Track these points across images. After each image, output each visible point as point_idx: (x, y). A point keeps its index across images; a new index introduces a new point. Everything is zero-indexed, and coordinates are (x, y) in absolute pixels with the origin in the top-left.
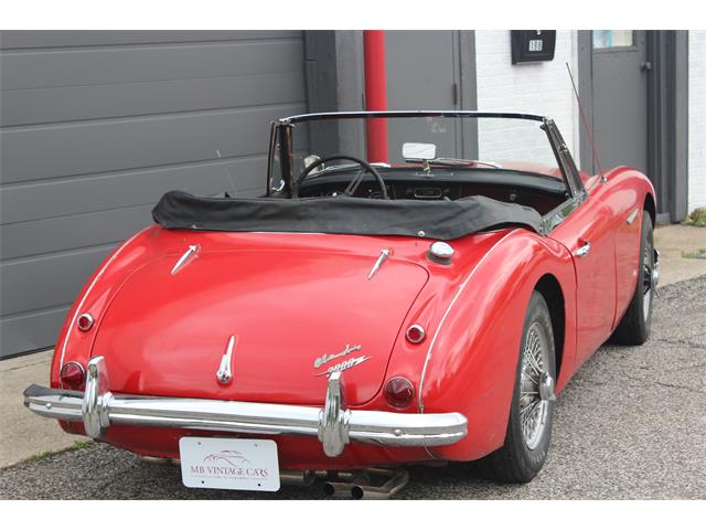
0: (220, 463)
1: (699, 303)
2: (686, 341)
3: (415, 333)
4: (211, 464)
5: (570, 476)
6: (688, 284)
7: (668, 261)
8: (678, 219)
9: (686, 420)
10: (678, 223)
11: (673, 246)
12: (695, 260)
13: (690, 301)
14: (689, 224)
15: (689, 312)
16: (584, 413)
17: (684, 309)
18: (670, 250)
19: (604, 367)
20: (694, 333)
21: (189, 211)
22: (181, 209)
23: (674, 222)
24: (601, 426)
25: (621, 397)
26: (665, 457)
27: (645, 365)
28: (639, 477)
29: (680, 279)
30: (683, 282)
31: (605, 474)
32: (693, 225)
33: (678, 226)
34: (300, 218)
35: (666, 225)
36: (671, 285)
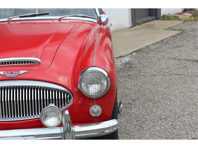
1: (175, 45)
2: (176, 58)
5: (159, 112)
6: (169, 38)
7: (160, 31)
8: (158, 18)
9: (189, 87)
10: (158, 19)
11: (159, 26)
12: (168, 31)
13: (172, 44)
14: (162, 19)
15: (173, 48)
16: (154, 87)
17: (171, 47)
18: (159, 28)
19: (154, 69)
20: (178, 55)
23: (157, 19)
24: (162, 91)
25: (164, 80)
26: (189, 102)
27: (167, 67)
28: (183, 111)
29: (166, 37)
30: (167, 38)
31: (171, 111)
32: (163, 19)
33: (158, 20)
35: (155, 20)
36: (164, 39)
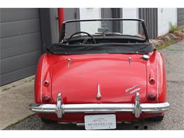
0: (98, 122)
3: (152, 81)
4: (94, 123)
21: (63, 49)
22: (60, 48)
34: (100, 50)
